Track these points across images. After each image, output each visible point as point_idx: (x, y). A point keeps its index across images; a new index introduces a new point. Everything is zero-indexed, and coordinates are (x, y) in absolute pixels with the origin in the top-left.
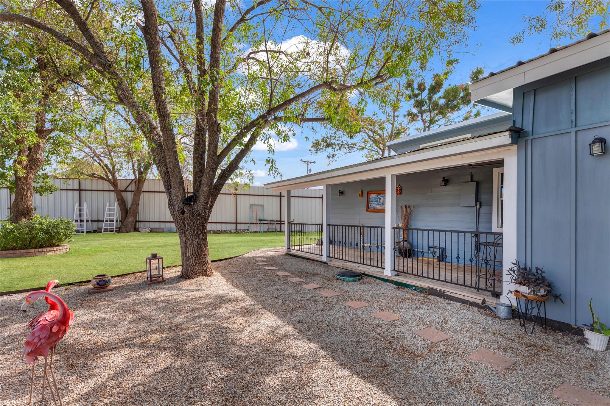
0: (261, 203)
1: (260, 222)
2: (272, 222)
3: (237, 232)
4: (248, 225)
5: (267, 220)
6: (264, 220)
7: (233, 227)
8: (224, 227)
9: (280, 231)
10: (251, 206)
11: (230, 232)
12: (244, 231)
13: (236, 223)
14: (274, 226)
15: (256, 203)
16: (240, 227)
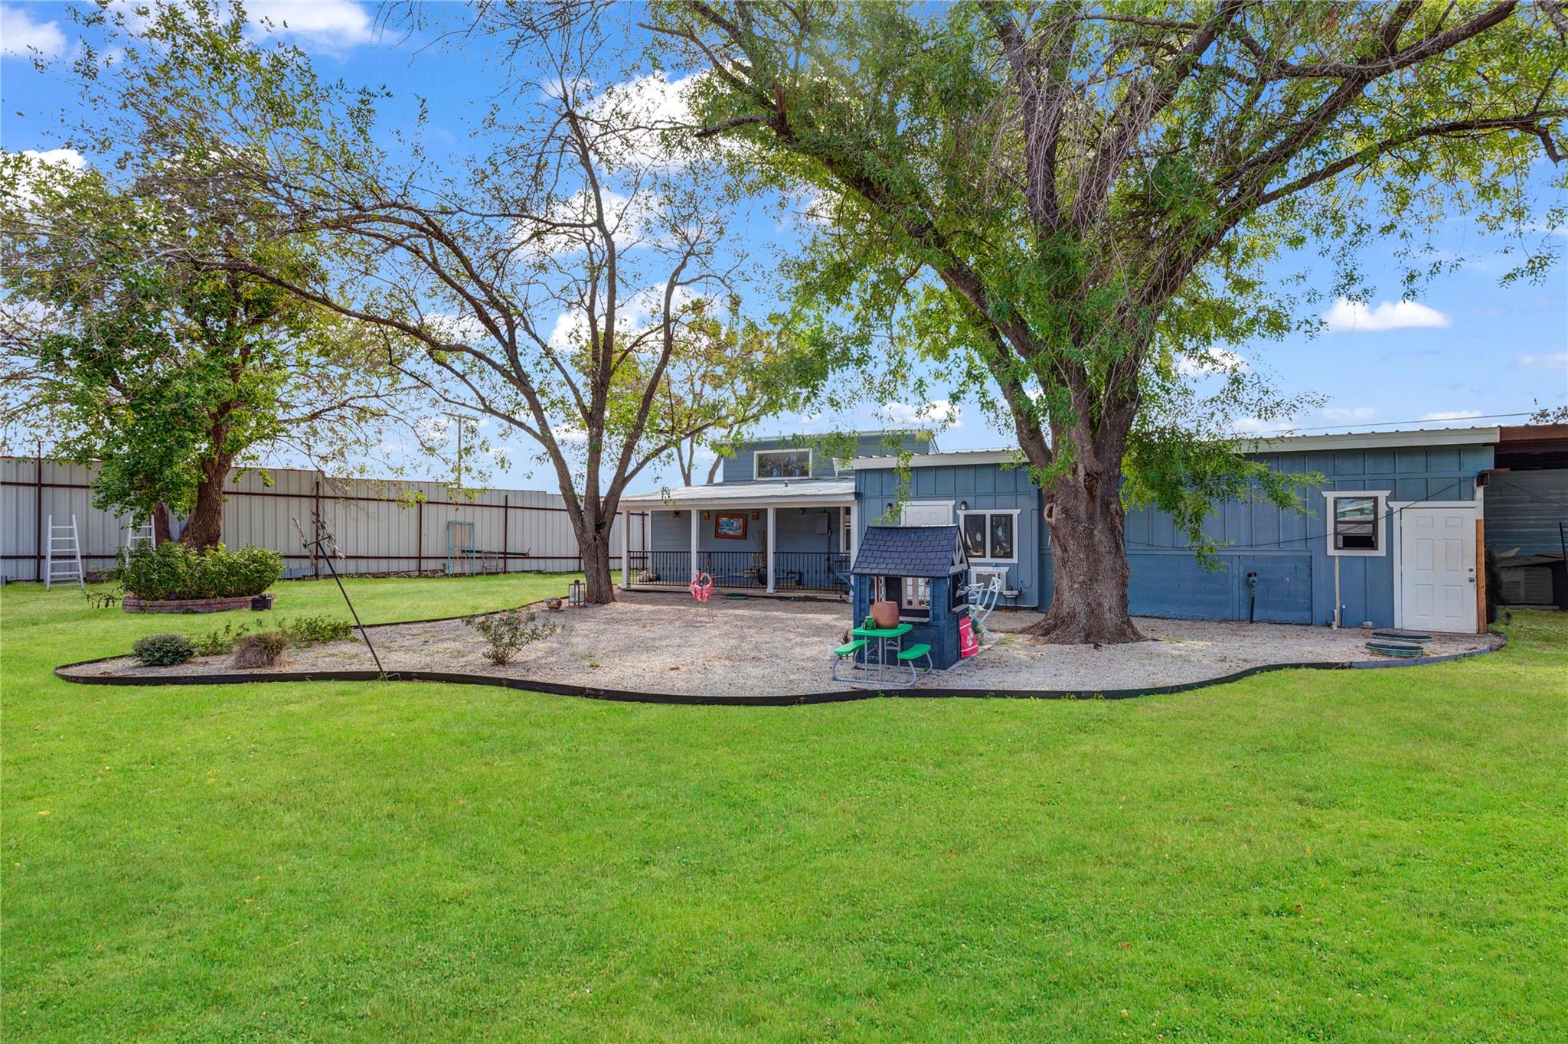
0: (469, 520)
1: (466, 554)
2: (488, 555)
3: (421, 574)
4: (443, 561)
5: (480, 552)
6: (477, 552)
7: (412, 565)
8: (394, 566)
9: (505, 572)
10: (449, 525)
11: (406, 575)
12: (435, 572)
13: (420, 558)
14: (494, 563)
15: (460, 519)
16: (427, 565)
